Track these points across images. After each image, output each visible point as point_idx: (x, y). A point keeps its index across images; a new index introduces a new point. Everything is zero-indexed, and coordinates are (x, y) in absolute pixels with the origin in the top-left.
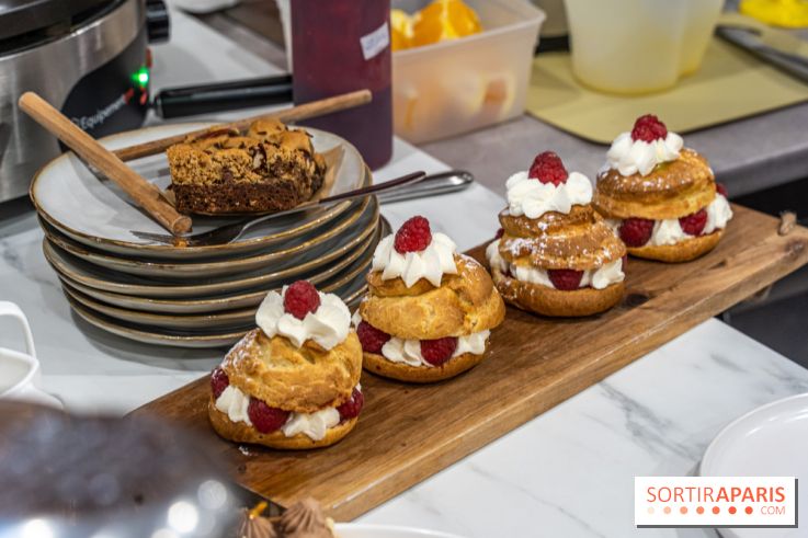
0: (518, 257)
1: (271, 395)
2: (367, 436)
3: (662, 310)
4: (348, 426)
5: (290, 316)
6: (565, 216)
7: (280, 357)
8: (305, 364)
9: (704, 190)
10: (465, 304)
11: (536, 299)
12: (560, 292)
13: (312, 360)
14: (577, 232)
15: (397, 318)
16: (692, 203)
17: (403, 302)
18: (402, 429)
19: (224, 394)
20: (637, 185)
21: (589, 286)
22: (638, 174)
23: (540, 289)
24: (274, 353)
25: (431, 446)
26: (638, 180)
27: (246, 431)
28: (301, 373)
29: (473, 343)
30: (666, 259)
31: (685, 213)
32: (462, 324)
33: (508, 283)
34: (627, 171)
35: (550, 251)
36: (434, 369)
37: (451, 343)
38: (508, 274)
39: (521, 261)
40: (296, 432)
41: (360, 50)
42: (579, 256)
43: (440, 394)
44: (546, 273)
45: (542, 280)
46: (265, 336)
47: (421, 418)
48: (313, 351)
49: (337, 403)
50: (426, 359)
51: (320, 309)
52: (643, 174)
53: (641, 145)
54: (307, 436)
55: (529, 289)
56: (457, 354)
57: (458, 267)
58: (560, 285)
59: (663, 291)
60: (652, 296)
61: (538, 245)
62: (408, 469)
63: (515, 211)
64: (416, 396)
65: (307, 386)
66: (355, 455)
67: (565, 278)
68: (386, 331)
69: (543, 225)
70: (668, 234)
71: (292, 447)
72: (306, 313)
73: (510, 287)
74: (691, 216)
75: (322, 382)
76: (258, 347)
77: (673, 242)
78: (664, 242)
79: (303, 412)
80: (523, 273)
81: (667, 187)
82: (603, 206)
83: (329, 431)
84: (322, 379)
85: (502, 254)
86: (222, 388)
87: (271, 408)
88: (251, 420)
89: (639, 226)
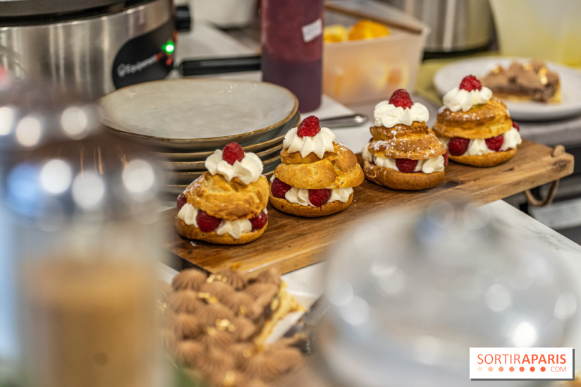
0: (378, 151)
1: (209, 208)
2: (269, 241)
3: (468, 190)
4: (257, 233)
5: (225, 163)
6: (408, 127)
7: (217, 186)
8: (232, 191)
9: (503, 123)
10: (337, 170)
11: (387, 177)
12: (401, 173)
13: (237, 190)
14: (415, 137)
15: (294, 175)
16: (494, 131)
17: (299, 167)
18: (291, 239)
19: (183, 208)
20: (460, 117)
21: (421, 172)
22: (461, 111)
23: (390, 171)
24: (214, 183)
25: (306, 248)
26: (461, 114)
27: (195, 231)
28: (229, 196)
29: (342, 195)
30: (476, 164)
31: (489, 136)
32: (334, 181)
33: (372, 168)
34: (454, 109)
35: (396, 147)
36: (316, 208)
37: (327, 193)
38: (373, 163)
39: (380, 154)
40: (224, 232)
41: (301, 35)
42: (414, 151)
43: (318, 224)
44: (394, 161)
45: (392, 166)
46: (210, 174)
47: (304, 235)
48: (237, 184)
49: (250, 216)
50: (311, 201)
51: (244, 160)
52: (464, 110)
53: (464, 92)
54: (230, 236)
55: (384, 171)
56: (330, 201)
57: (335, 149)
58: (402, 170)
59: (470, 181)
60: (463, 183)
61: (390, 144)
62: (290, 259)
63: (378, 124)
64: (303, 224)
65: (232, 204)
66: (259, 250)
67: (406, 165)
68: (287, 183)
69: (395, 133)
70: (478, 148)
71: (221, 242)
72: (234, 161)
73: (372, 170)
74: (493, 138)
75: (241, 203)
76: (206, 182)
77: (480, 154)
78: (475, 153)
79: (228, 220)
80: (380, 161)
81: (478, 118)
82: (439, 130)
83: (244, 234)
84: (241, 201)
85: (369, 150)
86: (182, 205)
87: (209, 216)
88: (198, 223)
89: (459, 142)
